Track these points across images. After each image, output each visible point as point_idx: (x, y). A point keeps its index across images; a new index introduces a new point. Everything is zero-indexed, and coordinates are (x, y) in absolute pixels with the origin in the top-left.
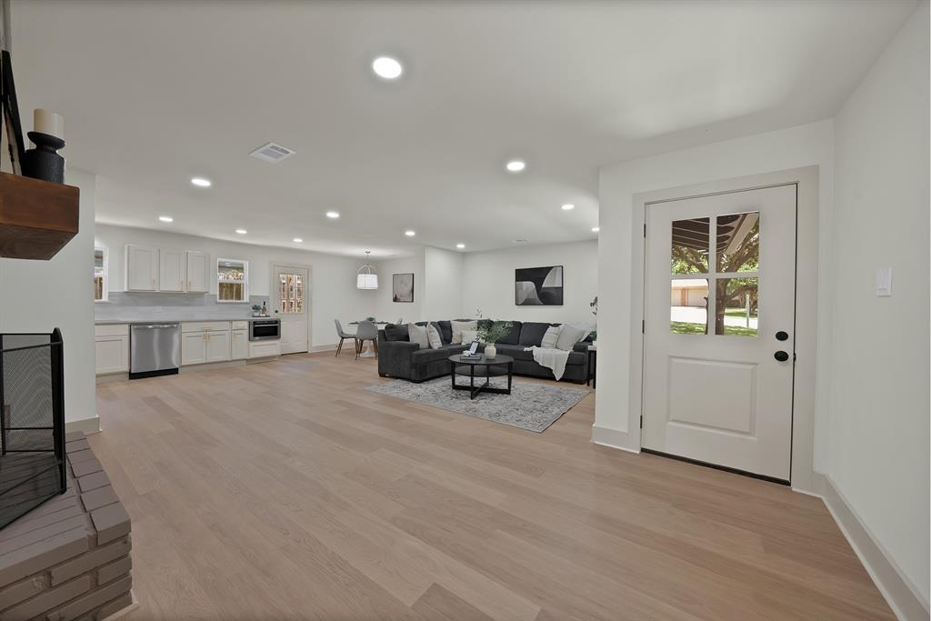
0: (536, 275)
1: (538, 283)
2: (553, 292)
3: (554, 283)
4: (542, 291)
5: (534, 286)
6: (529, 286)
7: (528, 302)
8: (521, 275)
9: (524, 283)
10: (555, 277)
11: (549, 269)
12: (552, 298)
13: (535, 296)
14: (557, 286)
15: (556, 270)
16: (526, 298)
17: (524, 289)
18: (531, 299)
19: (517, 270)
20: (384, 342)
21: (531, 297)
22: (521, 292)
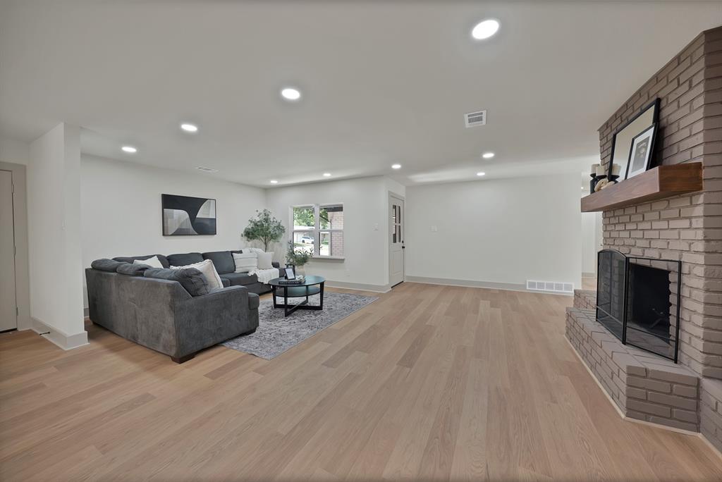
0: (191, 204)
1: (193, 213)
2: (208, 223)
3: (208, 215)
4: (196, 221)
5: (187, 216)
6: (180, 215)
7: (180, 233)
8: (170, 202)
9: (176, 211)
10: (209, 209)
11: (203, 201)
12: (205, 228)
13: (189, 225)
14: (211, 217)
15: (210, 202)
16: (177, 228)
17: (173, 217)
18: (184, 229)
19: (163, 195)
20: (192, 301)
21: (184, 227)
22: (169, 220)
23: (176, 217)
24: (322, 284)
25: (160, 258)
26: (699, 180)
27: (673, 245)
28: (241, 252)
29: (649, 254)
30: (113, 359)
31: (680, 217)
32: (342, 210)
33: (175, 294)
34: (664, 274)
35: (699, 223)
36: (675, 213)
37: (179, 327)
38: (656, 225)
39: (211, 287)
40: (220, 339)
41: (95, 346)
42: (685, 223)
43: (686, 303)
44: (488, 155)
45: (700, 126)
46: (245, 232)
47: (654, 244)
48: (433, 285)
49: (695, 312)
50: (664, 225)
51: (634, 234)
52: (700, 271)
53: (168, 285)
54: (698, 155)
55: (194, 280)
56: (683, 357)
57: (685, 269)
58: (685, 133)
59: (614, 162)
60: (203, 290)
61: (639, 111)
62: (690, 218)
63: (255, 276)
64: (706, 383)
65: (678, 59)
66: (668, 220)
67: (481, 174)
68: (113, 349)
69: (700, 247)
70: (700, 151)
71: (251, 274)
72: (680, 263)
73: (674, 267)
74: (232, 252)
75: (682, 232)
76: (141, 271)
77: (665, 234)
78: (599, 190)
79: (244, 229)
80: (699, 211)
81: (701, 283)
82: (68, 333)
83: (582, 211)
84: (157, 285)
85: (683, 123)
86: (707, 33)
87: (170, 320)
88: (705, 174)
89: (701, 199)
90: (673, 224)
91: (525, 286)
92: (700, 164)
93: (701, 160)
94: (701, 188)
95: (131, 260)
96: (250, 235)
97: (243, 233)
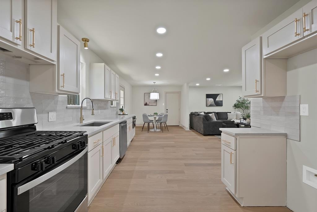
0: (214, 96)
1: (215, 99)
2: (220, 102)
3: (220, 99)
4: (216, 102)
5: (213, 100)
6: (211, 100)
7: (211, 105)
8: (208, 96)
9: (210, 99)
10: (220, 97)
11: (218, 95)
12: (219, 104)
15: (220, 95)
19: (206, 94)
20: (207, 122)
21: (212, 104)
22: (208, 102)
23: (210, 101)
25: (205, 113)
28: (231, 113)
30: (193, 133)
33: (204, 120)
37: (204, 127)
39: (212, 120)
40: (214, 134)
41: (190, 130)
46: (234, 105)
53: (202, 118)
55: (208, 117)
60: (210, 120)
63: (234, 121)
68: (193, 131)
71: (232, 120)
74: (227, 112)
76: (198, 115)
79: (234, 104)
82: (186, 127)
84: (200, 117)
87: (202, 126)
95: (197, 113)
96: (236, 106)
97: (233, 105)
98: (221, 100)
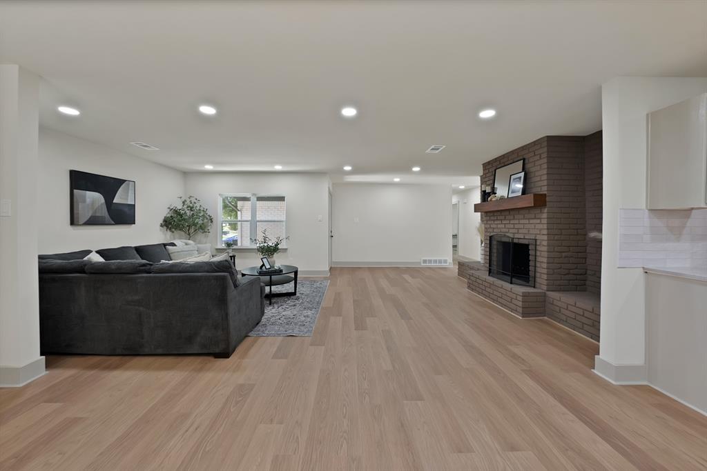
0: (108, 186)
1: (109, 197)
2: (126, 209)
3: (126, 199)
4: (113, 207)
5: (103, 200)
6: (93, 199)
7: (94, 221)
8: (80, 180)
9: (88, 193)
10: (128, 192)
11: (121, 182)
12: (123, 216)
13: (104, 212)
14: (129, 203)
15: (128, 185)
16: (90, 215)
17: (84, 201)
18: (98, 217)
20: (236, 292)
21: (98, 214)
22: (81, 206)
23: (88, 200)
24: (296, 273)
26: (545, 201)
27: (531, 231)
28: (173, 245)
29: (517, 236)
31: (535, 218)
32: (284, 200)
34: (527, 246)
35: (545, 221)
36: (533, 216)
38: (522, 222)
42: (538, 221)
43: (539, 259)
44: (416, 169)
45: (545, 177)
47: (520, 231)
48: (360, 268)
49: (542, 262)
50: (527, 221)
51: (507, 226)
52: (545, 243)
54: (544, 190)
56: (537, 285)
57: (538, 243)
58: (538, 179)
59: (495, 186)
61: (512, 161)
62: (540, 219)
64: (548, 293)
65: (534, 143)
66: (529, 219)
67: (397, 180)
69: (545, 232)
70: (545, 188)
72: (536, 240)
73: (533, 242)
74: (165, 245)
75: (537, 225)
77: (527, 226)
78: (491, 200)
79: (163, 217)
80: (545, 215)
81: (545, 249)
83: (475, 212)
85: (537, 174)
86: (548, 136)
88: (548, 199)
89: (546, 210)
90: (531, 221)
91: (420, 263)
92: (545, 194)
93: (546, 192)
94: (546, 205)
97: (161, 221)
98: (130, 202)
